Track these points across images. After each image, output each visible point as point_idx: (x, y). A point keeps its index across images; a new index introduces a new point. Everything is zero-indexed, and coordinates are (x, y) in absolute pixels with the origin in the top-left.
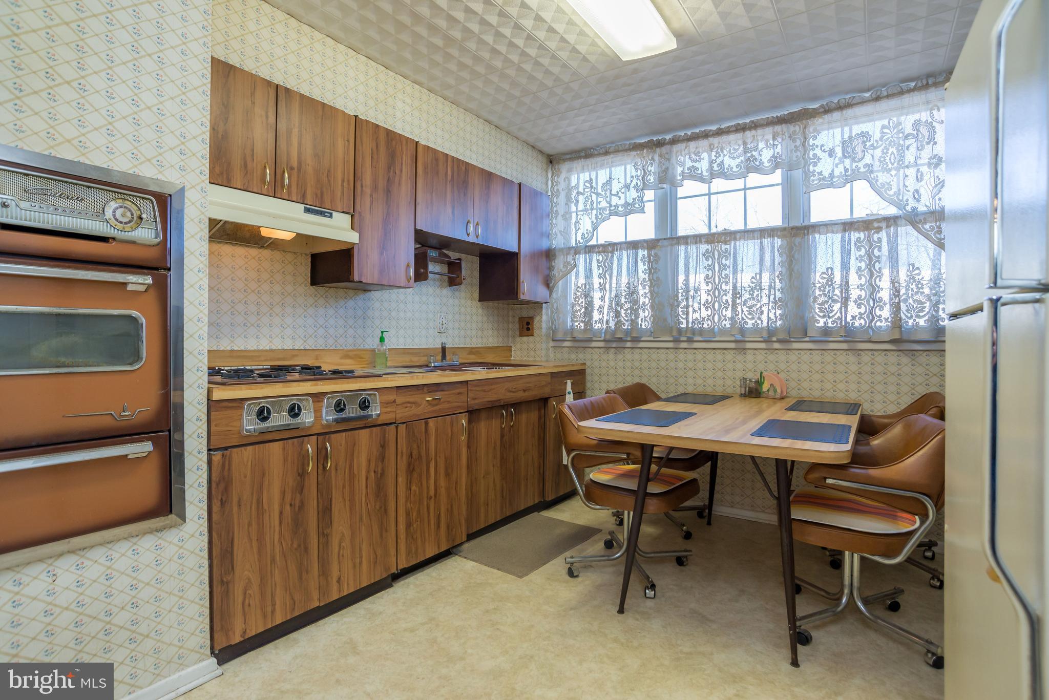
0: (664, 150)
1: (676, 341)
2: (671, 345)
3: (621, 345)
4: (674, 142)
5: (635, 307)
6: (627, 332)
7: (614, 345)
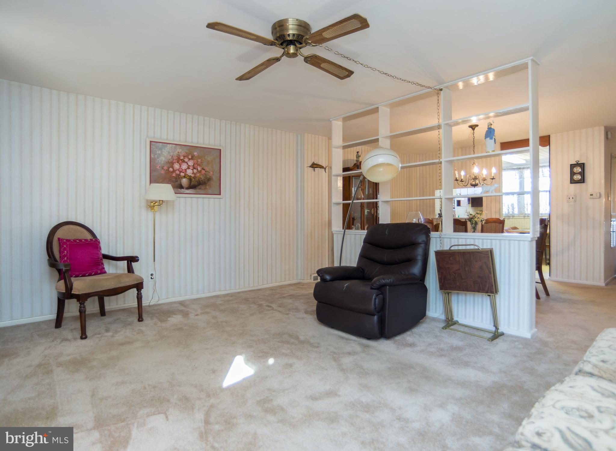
0: (521, 170)
1: (525, 216)
2: (523, 217)
3: (510, 217)
4: (523, 168)
5: (513, 209)
6: (511, 214)
7: (507, 217)
